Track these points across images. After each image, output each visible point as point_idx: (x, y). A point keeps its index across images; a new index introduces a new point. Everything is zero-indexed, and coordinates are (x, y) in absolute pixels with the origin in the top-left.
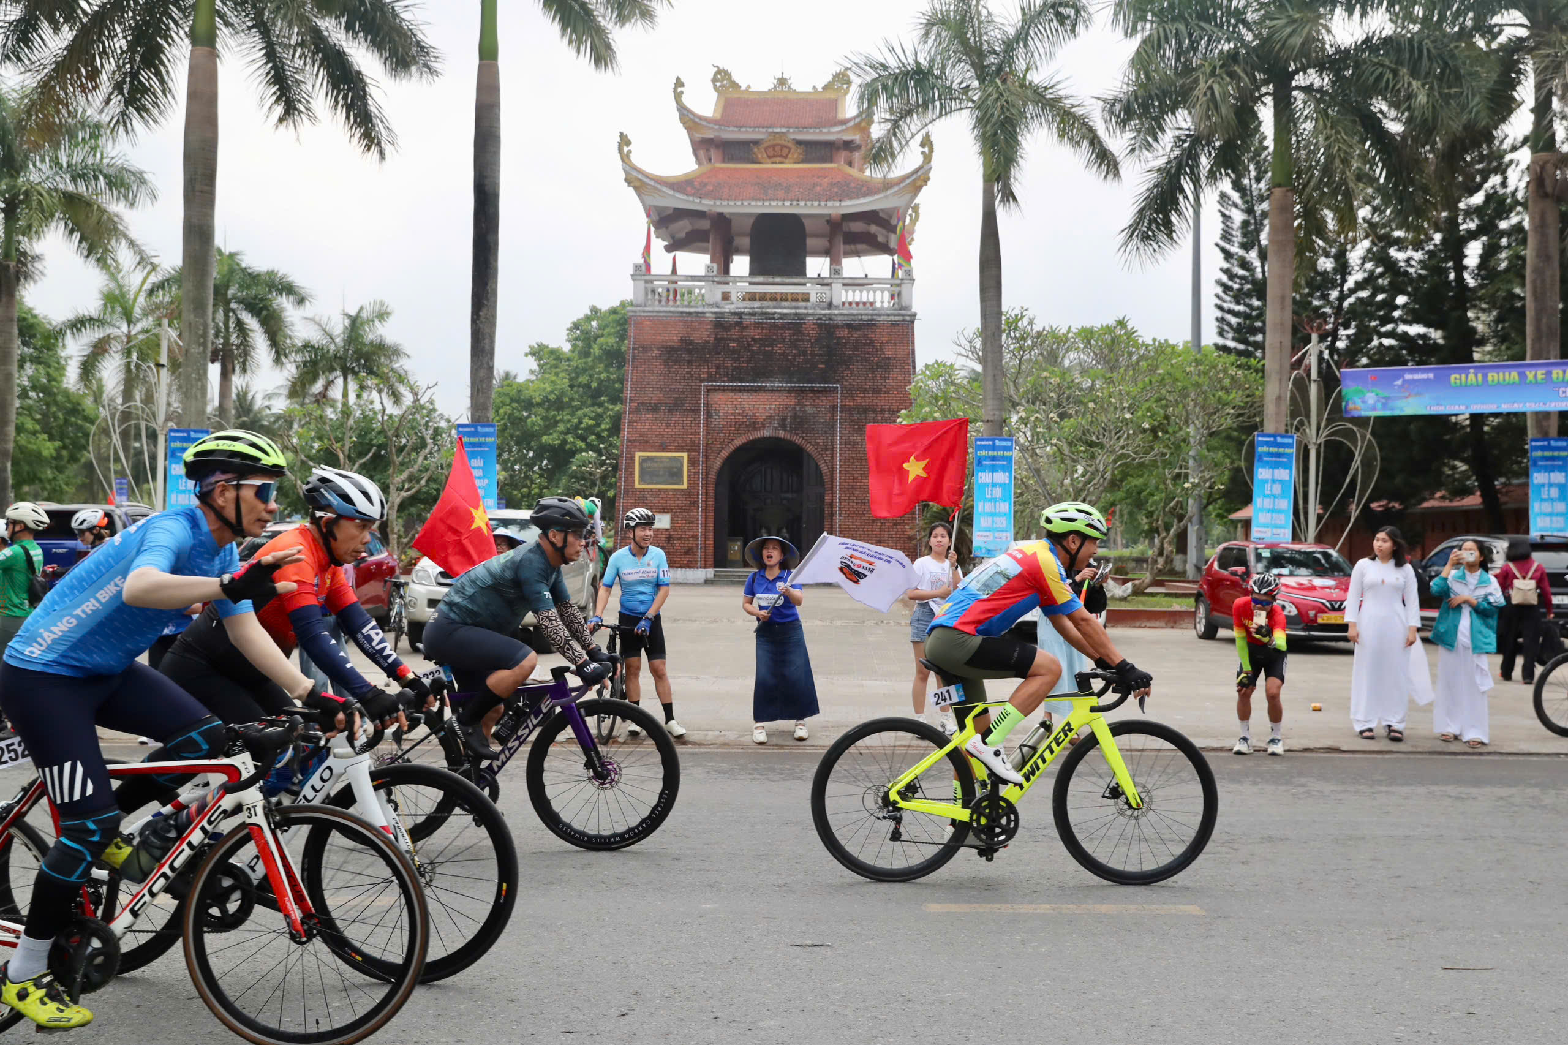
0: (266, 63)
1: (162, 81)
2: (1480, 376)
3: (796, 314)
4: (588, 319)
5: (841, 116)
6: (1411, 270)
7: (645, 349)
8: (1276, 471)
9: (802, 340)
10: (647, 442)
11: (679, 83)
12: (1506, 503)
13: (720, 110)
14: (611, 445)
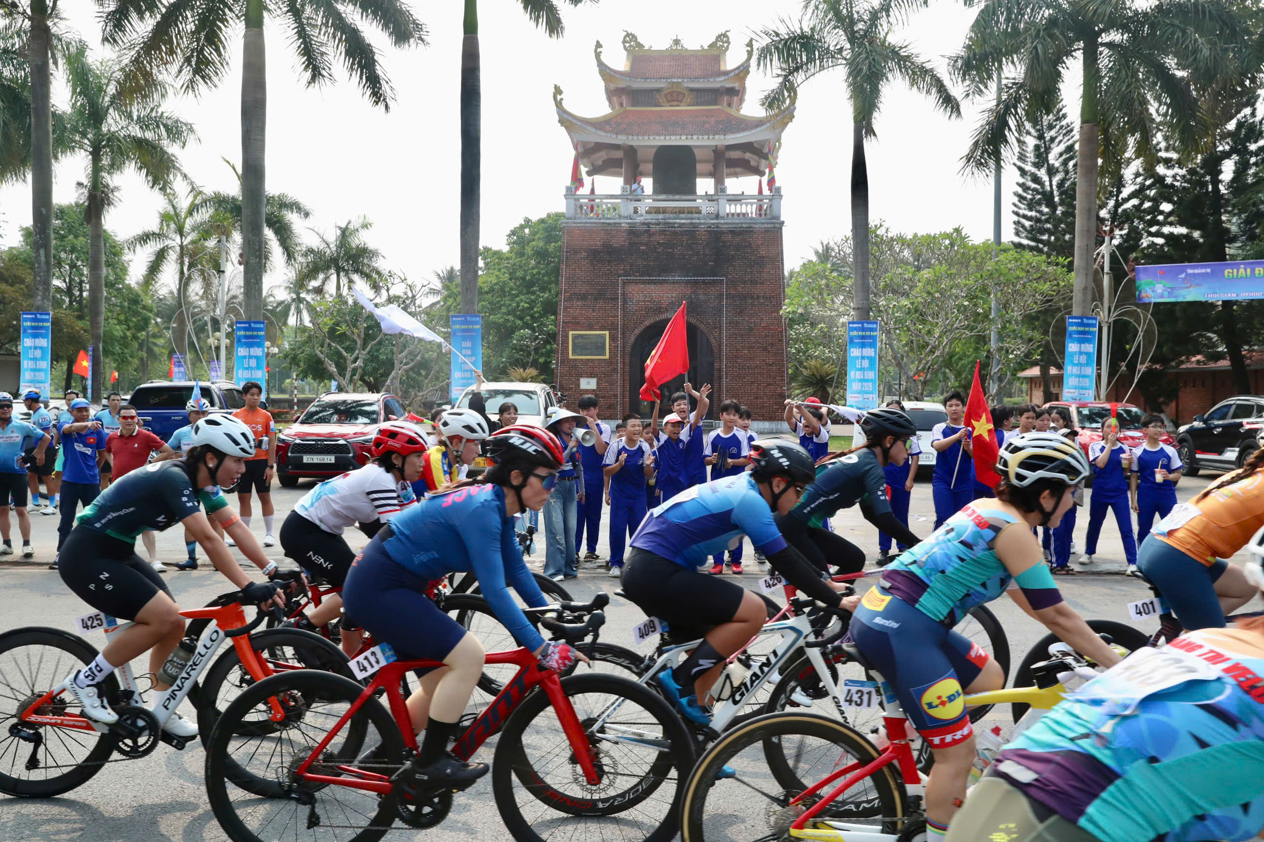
0: (298, 39)
1: (220, 55)
2: (1249, 270)
3: (691, 223)
4: (522, 227)
5: (723, 68)
6: (1177, 184)
7: (575, 252)
8: (1083, 345)
9: (696, 244)
10: (578, 323)
11: (598, 45)
12: (1249, 365)
13: (629, 64)
14: (542, 324)
